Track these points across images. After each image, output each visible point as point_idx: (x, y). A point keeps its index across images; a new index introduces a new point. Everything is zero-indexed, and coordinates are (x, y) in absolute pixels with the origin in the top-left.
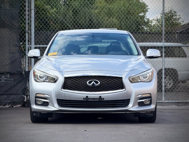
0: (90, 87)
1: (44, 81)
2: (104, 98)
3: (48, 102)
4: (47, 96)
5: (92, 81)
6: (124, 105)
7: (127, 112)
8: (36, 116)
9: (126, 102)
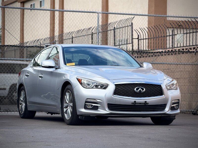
0: (137, 93)
1: (92, 88)
2: (148, 103)
3: (97, 106)
4: (98, 101)
5: (139, 88)
6: (161, 109)
7: (162, 116)
8: (81, 119)
9: (163, 106)
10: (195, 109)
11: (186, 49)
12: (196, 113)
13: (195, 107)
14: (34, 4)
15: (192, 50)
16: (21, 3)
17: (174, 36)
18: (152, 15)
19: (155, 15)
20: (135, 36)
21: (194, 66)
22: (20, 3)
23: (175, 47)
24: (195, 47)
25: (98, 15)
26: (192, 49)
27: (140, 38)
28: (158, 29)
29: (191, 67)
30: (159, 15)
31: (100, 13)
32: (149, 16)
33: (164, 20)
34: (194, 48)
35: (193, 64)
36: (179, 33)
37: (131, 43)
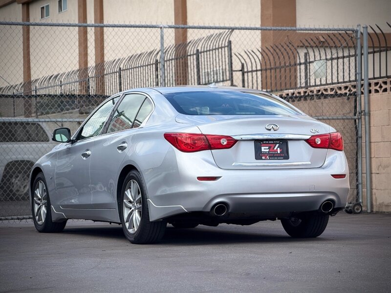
10: (351, 203)
11: (332, 89)
12: (352, 210)
13: (351, 198)
14: (48, 6)
15: (343, 91)
16: (23, 4)
17: (308, 65)
18: (269, 28)
19: (275, 28)
20: (237, 66)
21: (346, 121)
22: (21, 5)
23: (310, 86)
24: (348, 84)
25: (162, 31)
26: (343, 89)
27: (246, 70)
28: (277, 51)
29: (340, 124)
30: (277, 28)
31: (165, 27)
32: (264, 30)
33: (288, 36)
34: (346, 88)
35: (345, 117)
36: (318, 58)
37: (229, 80)
